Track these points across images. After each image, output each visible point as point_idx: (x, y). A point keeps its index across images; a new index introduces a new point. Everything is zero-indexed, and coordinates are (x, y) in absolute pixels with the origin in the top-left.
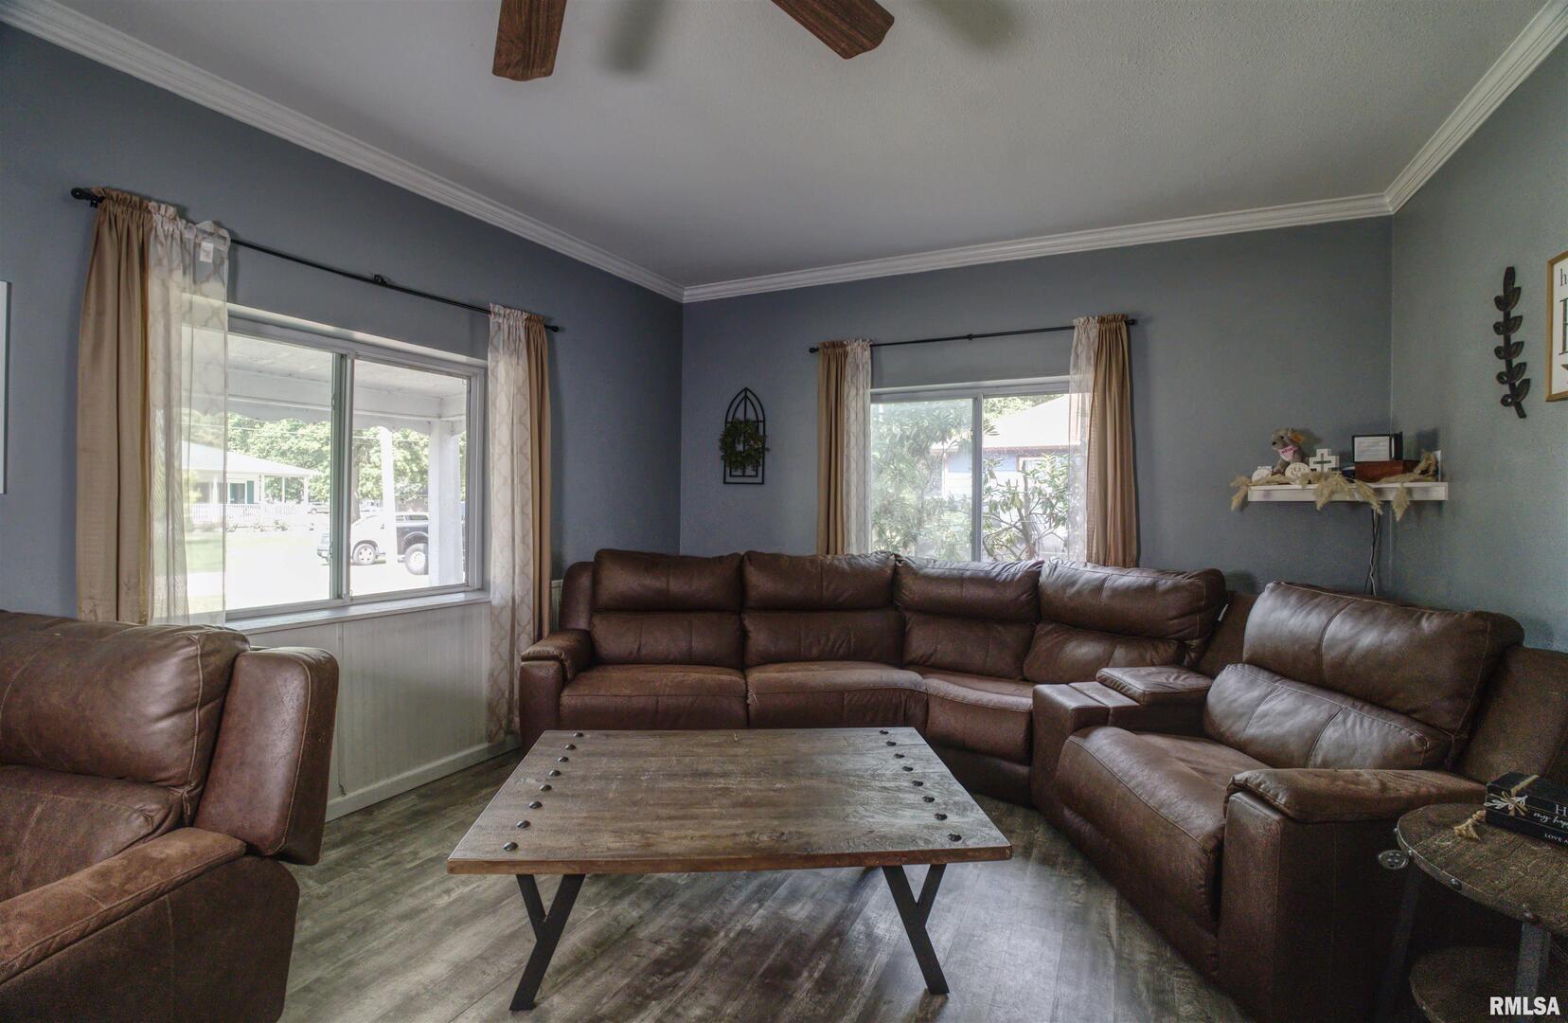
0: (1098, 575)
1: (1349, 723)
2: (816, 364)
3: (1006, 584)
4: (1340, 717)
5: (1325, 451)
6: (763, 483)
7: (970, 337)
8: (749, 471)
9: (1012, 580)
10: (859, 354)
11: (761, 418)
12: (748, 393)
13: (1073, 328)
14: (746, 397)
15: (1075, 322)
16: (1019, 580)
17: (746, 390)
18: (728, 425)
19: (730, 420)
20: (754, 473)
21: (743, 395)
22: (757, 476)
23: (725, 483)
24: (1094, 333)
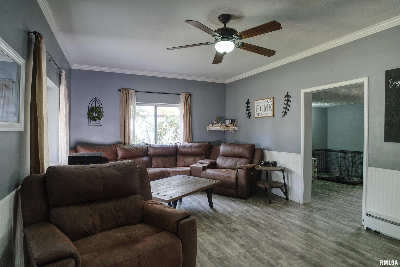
0: (190, 144)
1: (240, 161)
2: (120, 94)
3: (172, 148)
4: (239, 160)
5: (222, 122)
6: (102, 125)
7: (159, 93)
8: (97, 122)
9: (173, 147)
10: (132, 93)
11: (101, 106)
12: (96, 99)
13: (180, 94)
14: (96, 100)
15: (181, 93)
16: (174, 146)
17: (96, 98)
18: (90, 108)
19: (90, 106)
20: (99, 122)
21: (95, 99)
22: (100, 123)
23: (88, 125)
24: (184, 96)
